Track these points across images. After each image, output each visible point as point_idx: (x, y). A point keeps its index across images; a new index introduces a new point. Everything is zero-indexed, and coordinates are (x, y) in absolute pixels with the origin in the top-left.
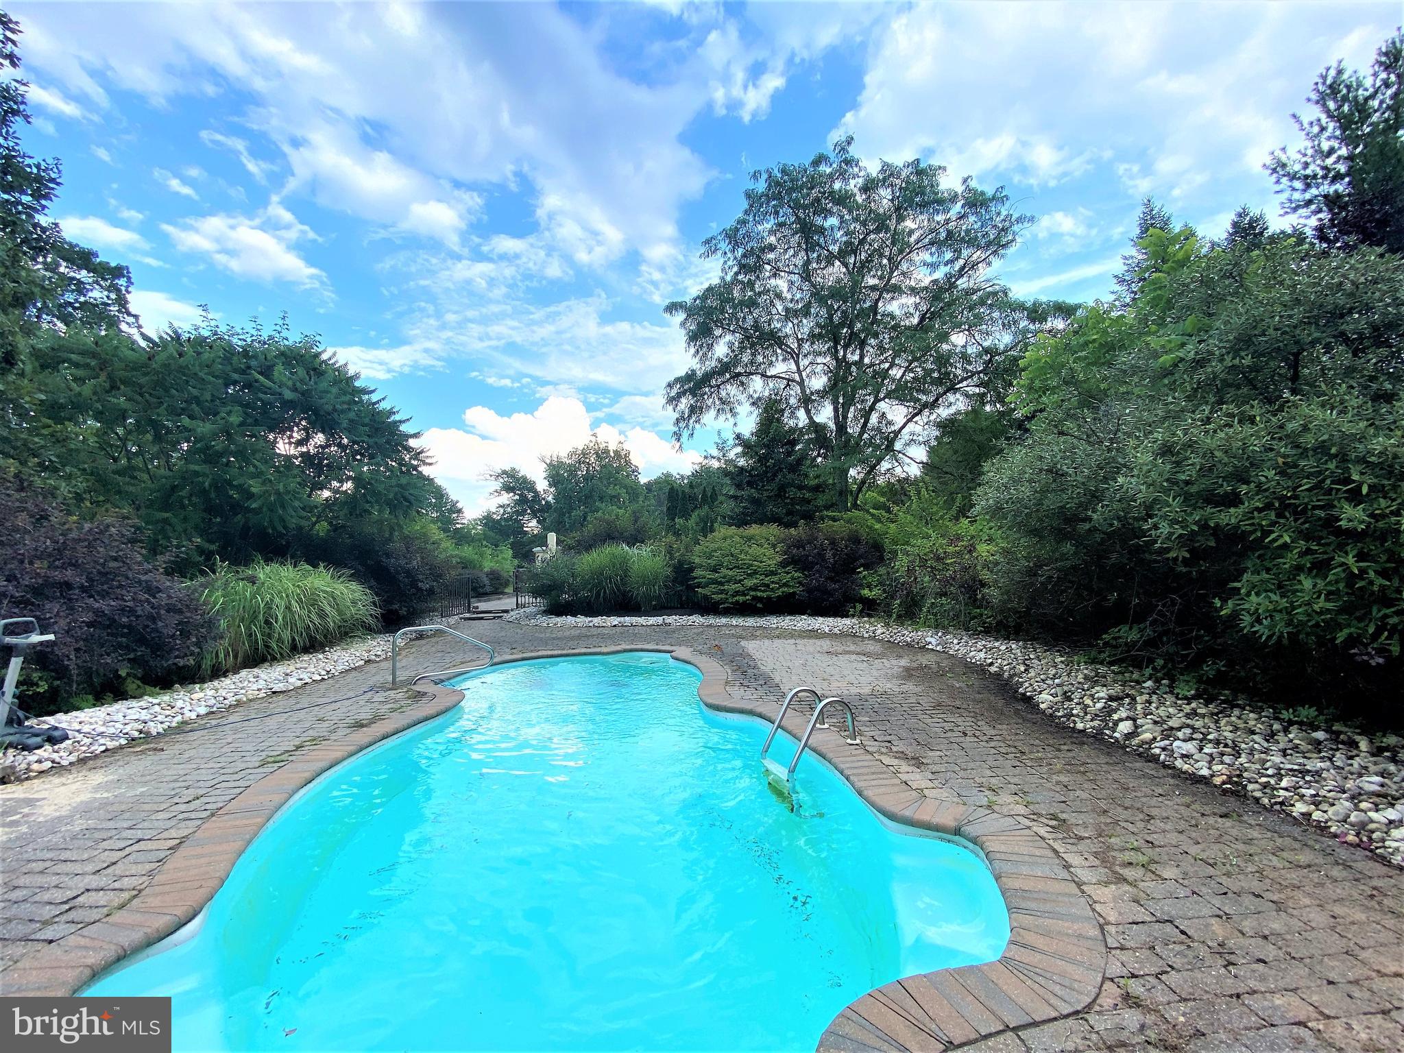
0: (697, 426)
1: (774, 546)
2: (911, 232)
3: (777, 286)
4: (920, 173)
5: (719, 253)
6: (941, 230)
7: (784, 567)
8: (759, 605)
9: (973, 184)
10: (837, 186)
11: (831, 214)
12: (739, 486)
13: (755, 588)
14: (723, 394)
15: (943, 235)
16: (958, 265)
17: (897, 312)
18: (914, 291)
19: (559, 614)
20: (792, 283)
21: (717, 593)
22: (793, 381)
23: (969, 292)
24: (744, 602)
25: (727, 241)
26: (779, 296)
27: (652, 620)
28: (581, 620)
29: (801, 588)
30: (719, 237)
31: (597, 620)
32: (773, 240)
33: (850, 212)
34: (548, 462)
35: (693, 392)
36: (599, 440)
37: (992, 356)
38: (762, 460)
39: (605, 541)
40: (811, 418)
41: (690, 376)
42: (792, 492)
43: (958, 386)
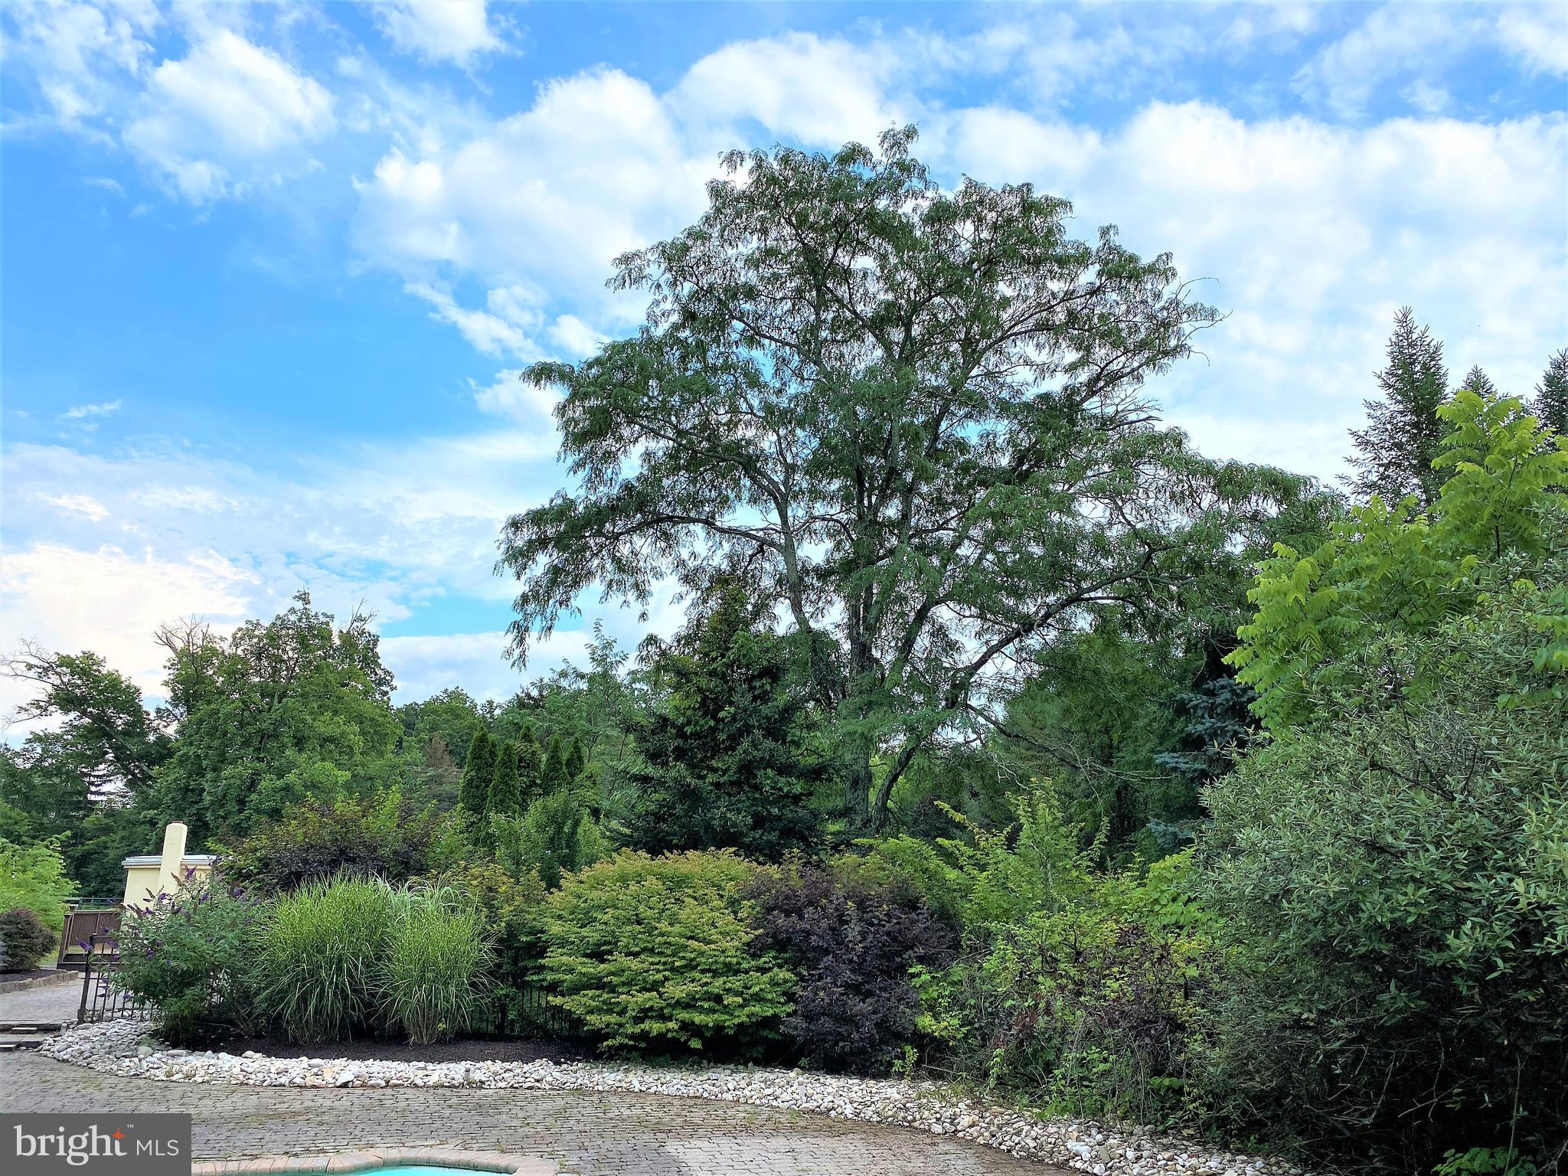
0: (562, 612)
1: (733, 904)
2: (1005, 302)
3: (750, 360)
4: (1029, 207)
5: (646, 284)
6: (1058, 309)
7: (754, 956)
8: (696, 1044)
9: (1116, 240)
10: (882, 203)
11: (866, 249)
12: (655, 756)
13: (689, 1004)
14: (624, 550)
15: (1060, 317)
16: (1083, 376)
17: (974, 440)
18: (1005, 409)
19: (196, 1044)
20: (785, 361)
21: (599, 1011)
22: (772, 544)
23: (1107, 423)
24: (661, 1036)
25: (663, 266)
26: (754, 380)
27: (440, 1072)
28: (255, 1064)
29: (790, 1008)
30: (649, 256)
31: (297, 1067)
32: (751, 277)
33: (899, 250)
34: (179, 644)
35: (560, 543)
36: (313, 608)
37: (1152, 551)
38: (710, 705)
39: (334, 864)
40: (802, 621)
41: (562, 511)
42: (767, 778)
43: (1086, 596)
